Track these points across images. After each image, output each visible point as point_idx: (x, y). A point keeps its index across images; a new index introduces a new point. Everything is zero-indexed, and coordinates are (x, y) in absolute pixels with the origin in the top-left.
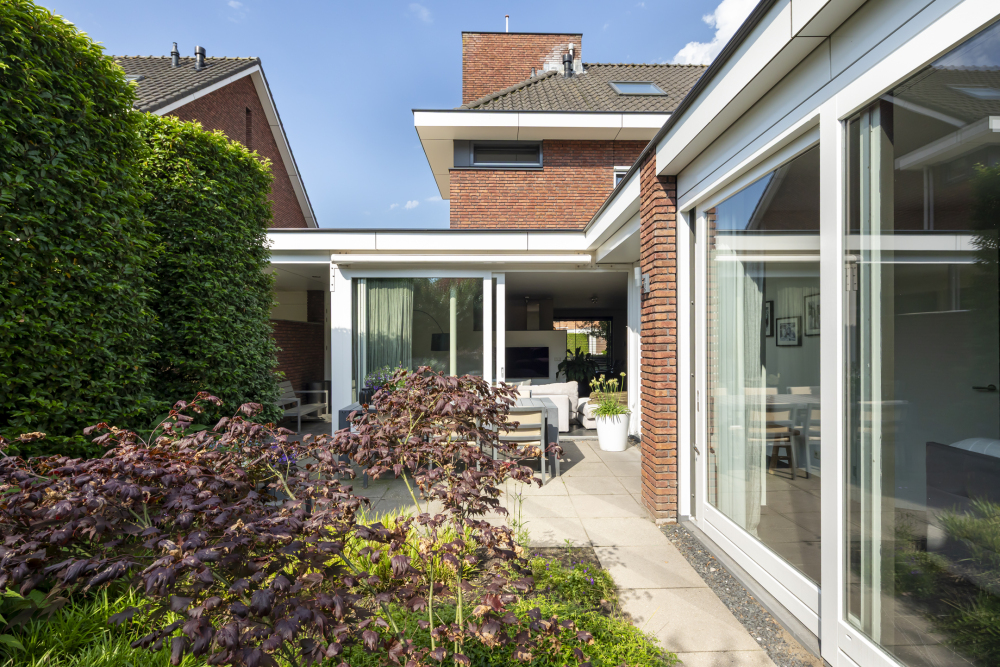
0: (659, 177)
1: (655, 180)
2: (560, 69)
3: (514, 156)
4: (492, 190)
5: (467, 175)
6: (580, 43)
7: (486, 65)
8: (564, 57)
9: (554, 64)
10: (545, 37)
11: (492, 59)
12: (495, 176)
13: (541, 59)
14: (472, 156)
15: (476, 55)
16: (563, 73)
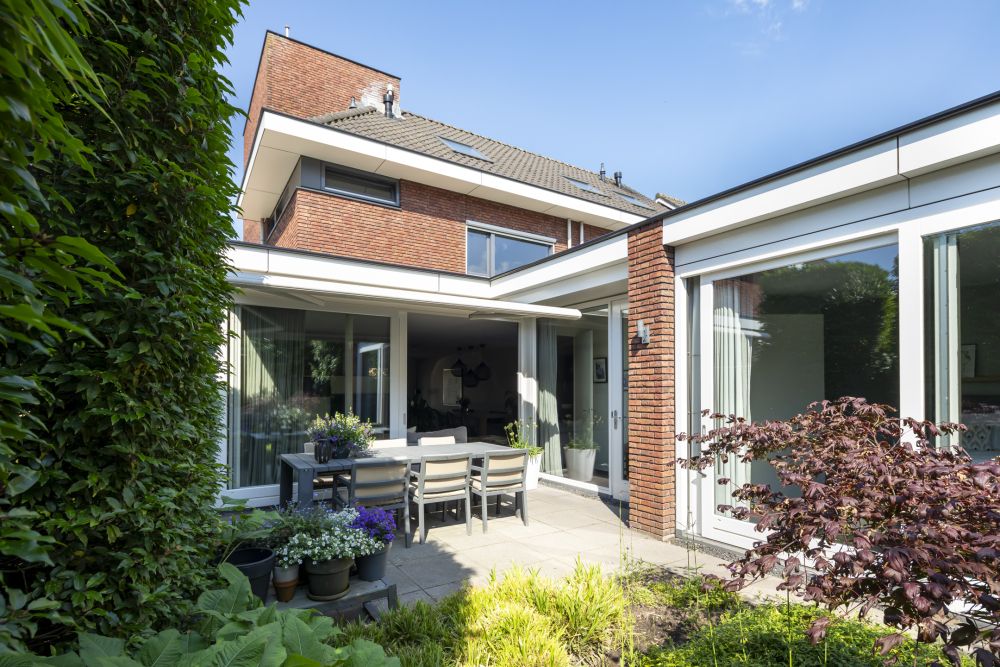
0: (665, 246)
1: (662, 248)
2: (381, 108)
3: (363, 188)
4: (347, 221)
5: (318, 198)
6: (398, 86)
7: (297, 78)
8: (384, 96)
9: (371, 99)
10: (364, 69)
11: (305, 73)
12: (351, 207)
13: (359, 91)
14: (323, 180)
15: (285, 62)
16: (383, 112)
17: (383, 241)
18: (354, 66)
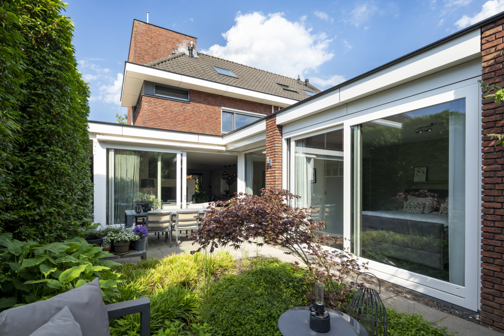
0: (277, 125)
2: (187, 53)
3: (173, 94)
4: (165, 109)
5: (152, 99)
6: (196, 42)
7: (148, 40)
8: (189, 47)
9: (183, 49)
10: (179, 35)
11: (151, 38)
12: (167, 103)
13: (177, 45)
14: (154, 90)
15: (142, 33)
16: (188, 54)
17: (182, 118)
18: (175, 33)
